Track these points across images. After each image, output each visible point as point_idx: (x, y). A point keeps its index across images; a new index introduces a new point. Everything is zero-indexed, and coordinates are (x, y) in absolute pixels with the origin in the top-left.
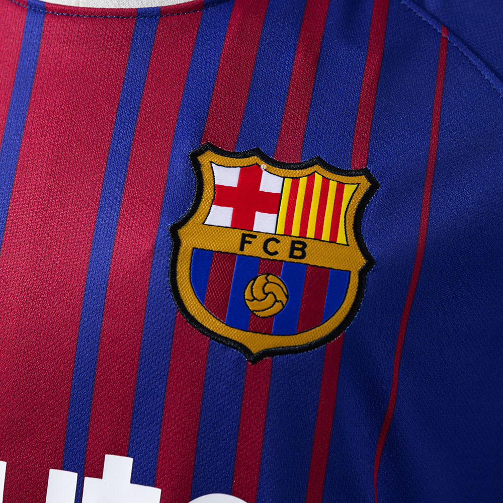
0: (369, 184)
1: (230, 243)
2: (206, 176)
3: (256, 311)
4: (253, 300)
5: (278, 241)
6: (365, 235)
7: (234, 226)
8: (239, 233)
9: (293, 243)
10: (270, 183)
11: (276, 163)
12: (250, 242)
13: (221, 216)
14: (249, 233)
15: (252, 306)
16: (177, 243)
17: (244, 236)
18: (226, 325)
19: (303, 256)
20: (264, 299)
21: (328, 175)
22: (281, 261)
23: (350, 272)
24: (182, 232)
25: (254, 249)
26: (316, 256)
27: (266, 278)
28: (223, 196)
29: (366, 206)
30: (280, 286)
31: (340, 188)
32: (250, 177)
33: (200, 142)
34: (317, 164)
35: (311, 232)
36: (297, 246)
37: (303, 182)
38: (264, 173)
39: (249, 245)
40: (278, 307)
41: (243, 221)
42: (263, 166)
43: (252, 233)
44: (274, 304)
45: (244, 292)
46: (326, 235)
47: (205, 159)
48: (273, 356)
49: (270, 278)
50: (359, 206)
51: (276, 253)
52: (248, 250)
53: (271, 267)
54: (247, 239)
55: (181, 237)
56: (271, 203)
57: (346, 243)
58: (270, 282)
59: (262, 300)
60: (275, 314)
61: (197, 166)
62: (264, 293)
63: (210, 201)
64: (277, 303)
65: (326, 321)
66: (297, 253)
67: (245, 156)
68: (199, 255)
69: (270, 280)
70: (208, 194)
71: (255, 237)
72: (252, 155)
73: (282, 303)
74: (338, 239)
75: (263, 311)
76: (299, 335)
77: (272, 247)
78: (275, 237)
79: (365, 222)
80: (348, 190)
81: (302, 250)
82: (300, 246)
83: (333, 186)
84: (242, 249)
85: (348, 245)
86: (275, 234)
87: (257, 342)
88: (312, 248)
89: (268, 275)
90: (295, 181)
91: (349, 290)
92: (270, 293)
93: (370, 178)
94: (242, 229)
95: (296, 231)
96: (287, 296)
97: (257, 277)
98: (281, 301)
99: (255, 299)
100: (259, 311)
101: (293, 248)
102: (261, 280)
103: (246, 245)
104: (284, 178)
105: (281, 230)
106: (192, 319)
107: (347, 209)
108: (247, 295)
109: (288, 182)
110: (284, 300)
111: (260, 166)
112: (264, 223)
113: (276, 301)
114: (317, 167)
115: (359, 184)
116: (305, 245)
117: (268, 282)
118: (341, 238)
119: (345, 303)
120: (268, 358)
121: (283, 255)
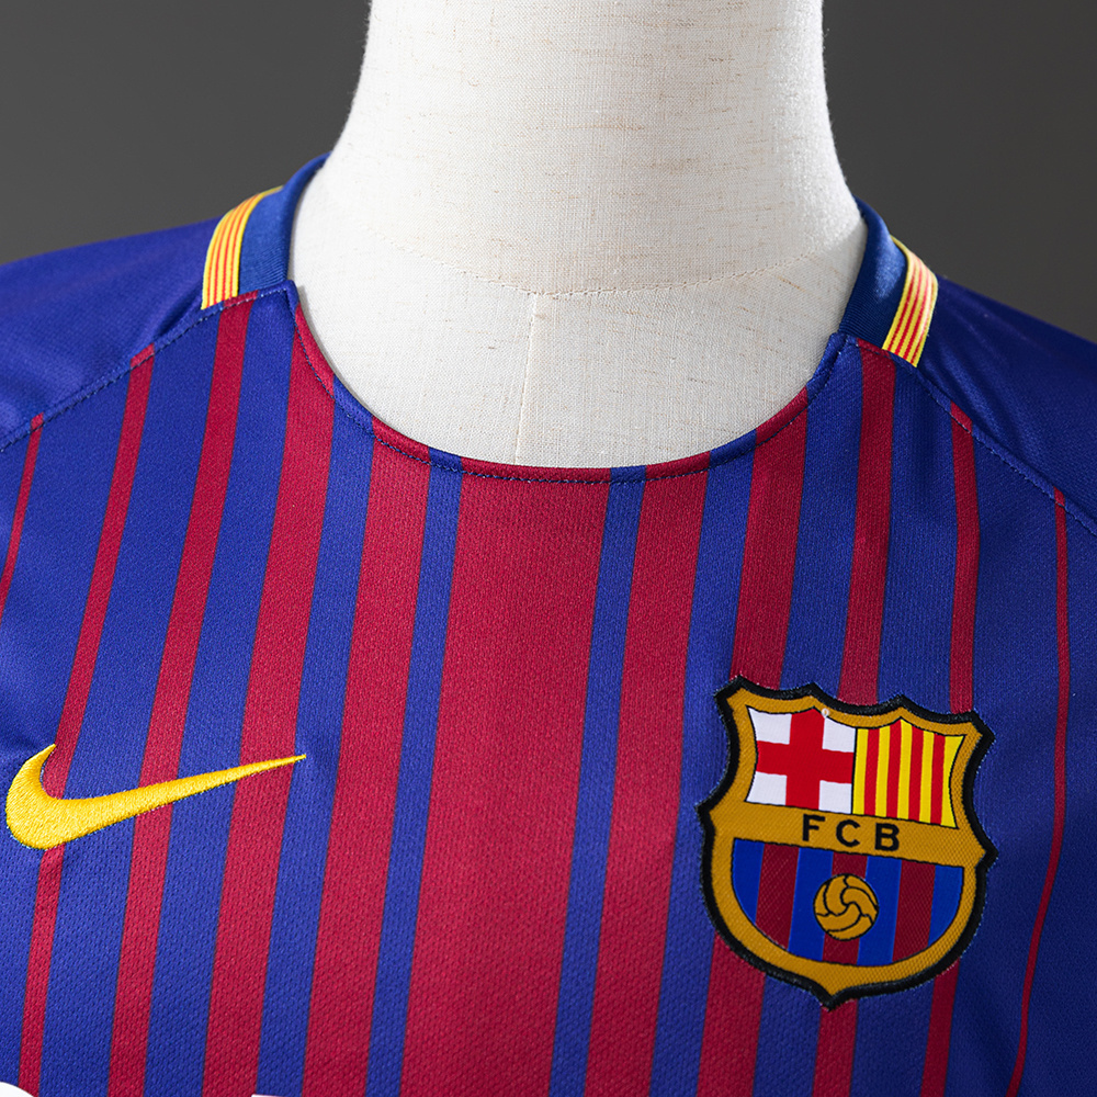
0: (979, 735)
1: (788, 830)
2: (742, 727)
3: (834, 931)
4: (827, 915)
5: (856, 825)
6: (981, 813)
7: (790, 804)
8: (797, 815)
9: (879, 827)
10: (838, 736)
11: (843, 707)
12: (816, 828)
13: (770, 788)
14: (813, 813)
15: (827, 923)
16: (710, 832)
17: (806, 818)
18: (790, 952)
19: (895, 846)
20: (844, 913)
21: (921, 723)
22: (866, 855)
23: (963, 868)
24: (716, 814)
25: (823, 838)
26: (915, 846)
27: (845, 881)
28: (770, 757)
29: (977, 769)
30: (864, 892)
31: (939, 741)
32: (807, 727)
33: (729, 677)
34: (901, 706)
35: (903, 811)
36: (884, 831)
37: (885, 735)
38: (828, 723)
39: (816, 832)
40: (865, 924)
41: (802, 796)
42: (825, 711)
43: (817, 813)
44: (859, 919)
45: (814, 903)
46: (925, 814)
47: (740, 700)
48: (859, 998)
49: (852, 880)
50: (968, 769)
51: (856, 843)
52: (816, 840)
53: (850, 864)
54: (812, 822)
55: (715, 823)
56: (841, 767)
57: (954, 826)
58: (852, 887)
59: (840, 914)
60: (861, 935)
61: (728, 713)
62: (843, 903)
63: (752, 767)
64: (862, 918)
65: (934, 943)
66: (887, 842)
67: (797, 696)
69: (850, 884)
70: (747, 755)
71: (822, 819)
72: (807, 695)
73: (870, 918)
74: (943, 819)
75: (843, 930)
76: (896, 965)
78: (852, 818)
79: (979, 792)
80: (951, 745)
81: (893, 837)
82: (889, 832)
83: (928, 740)
84: (806, 837)
85: (957, 828)
86: (852, 814)
87: (835, 978)
88: (906, 832)
89: (847, 877)
90: (874, 734)
91: (964, 896)
92: (851, 903)
93: (979, 727)
94: (804, 808)
95: (881, 809)
96: (876, 907)
97: (831, 880)
98: (868, 915)
99: (830, 912)
100: (837, 931)
101: (879, 836)
102: (837, 883)
103: (811, 832)
104: (857, 728)
105: (860, 808)
106: (738, 946)
107: (951, 773)
108: (819, 907)
109: (863, 734)
110: (873, 913)
111: (820, 712)
112: (835, 797)
113: (861, 915)
114: (901, 712)
115: (964, 736)
116: (896, 830)
117: (848, 887)
118: (947, 818)
119: (958, 916)
120: (851, 1000)
121: (867, 846)
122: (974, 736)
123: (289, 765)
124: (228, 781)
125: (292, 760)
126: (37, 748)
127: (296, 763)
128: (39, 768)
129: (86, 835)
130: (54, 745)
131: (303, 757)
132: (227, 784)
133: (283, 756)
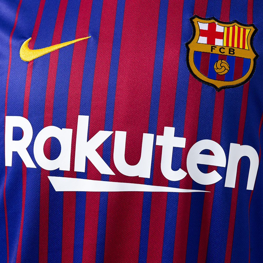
0: (254, 29)
1: (207, 49)
2: (196, 26)
3: (219, 73)
4: (217, 69)
5: (224, 49)
6: (254, 46)
7: (208, 43)
8: (210, 46)
9: (230, 49)
10: (219, 28)
11: (221, 22)
12: (214, 49)
13: (203, 40)
14: (214, 46)
15: (217, 71)
16: (188, 50)
17: (212, 47)
18: (208, 78)
19: (234, 53)
20: (221, 69)
21: (240, 26)
22: (226, 55)
23: (250, 59)
24: (190, 45)
25: (216, 51)
27: (221, 61)
28: (203, 33)
29: (254, 37)
30: (226, 64)
31: (244, 30)
32: (212, 27)
33: (193, 15)
34: (235, 22)
35: (236, 45)
36: (231, 50)
37: (231, 29)
38: (217, 25)
39: (214, 50)
40: (226, 71)
41: (211, 42)
42: (216, 23)
43: (215, 46)
44: (225, 70)
45: (214, 66)
46: (241, 46)
47: (195, 20)
48: (225, 89)
49: (223, 61)
50: (251, 37)
51: (224, 52)
52: (214, 52)
53: (223, 57)
54: (213, 48)
55: (190, 47)
56: (220, 36)
57: (248, 49)
59: (220, 69)
60: (225, 74)
61: (193, 23)
62: (221, 66)
63: (199, 35)
64: (226, 70)
65: (243, 76)
66: (232, 53)
67: (209, 19)
68: (196, 53)
69: (223, 62)
70: (197, 32)
71: (216, 47)
72: (212, 19)
73: (228, 70)
74: (245, 48)
75: (221, 72)
76: (234, 81)
77: (222, 50)
78: (223, 47)
79: (254, 42)
80: (247, 31)
81: (233, 51)
82: (232, 50)
83: (242, 30)
84: (212, 51)
85: (249, 50)
86: (223, 46)
87: (219, 84)
88: (236, 51)
89: (222, 60)
90: (228, 28)
91: (251, 65)
92: (223, 66)
93: (254, 27)
94: (211, 45)
95: (230, 45)
96: (229, 67)
97: (218, 61)
98: (227, 69)
99: (218, 68)
100: (220, 73)
101: (230, 51)
102: (219, 62)
103: (213, 50)
104: (224, 27)
105: (225, 45)
108: (215, 67)
109: (226, 28)
110: (228, 69)
111: (215, 23)
112: (219, 42)
113: (225, 69)
114: (235, 23)
115: (251, 29)
116: (234, 50)
117: (222, 63)
118: (246, 47)
119: (249, 70)
120: (223, 89)
121: (227, 53)
122: (253, 29)
123: (87, 39)
124: (72, 43)
125: (88, 38)
126: (27, 39)
127: (89, 38)
128: (27, 43)
129: (39, 57)
130: (31, 38)
131: (90, 37)
132: (72, 44)
133: (85, 37)
